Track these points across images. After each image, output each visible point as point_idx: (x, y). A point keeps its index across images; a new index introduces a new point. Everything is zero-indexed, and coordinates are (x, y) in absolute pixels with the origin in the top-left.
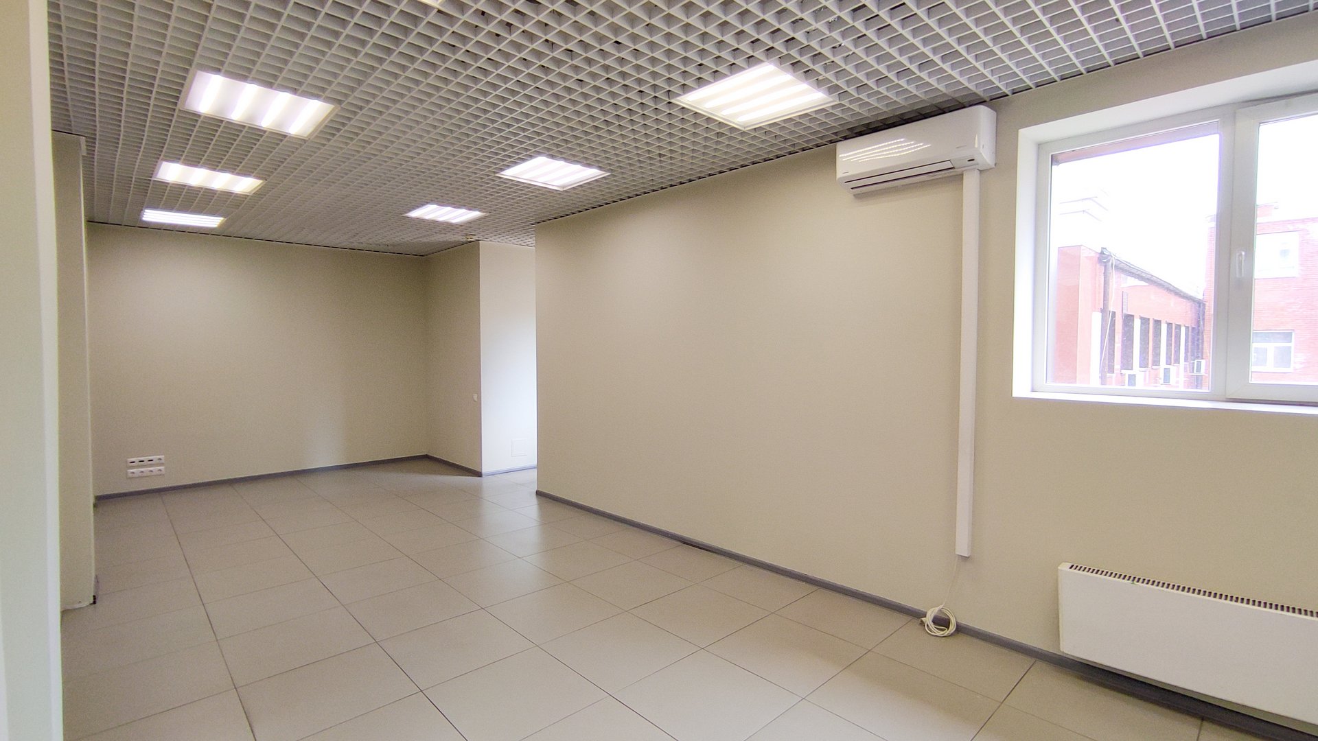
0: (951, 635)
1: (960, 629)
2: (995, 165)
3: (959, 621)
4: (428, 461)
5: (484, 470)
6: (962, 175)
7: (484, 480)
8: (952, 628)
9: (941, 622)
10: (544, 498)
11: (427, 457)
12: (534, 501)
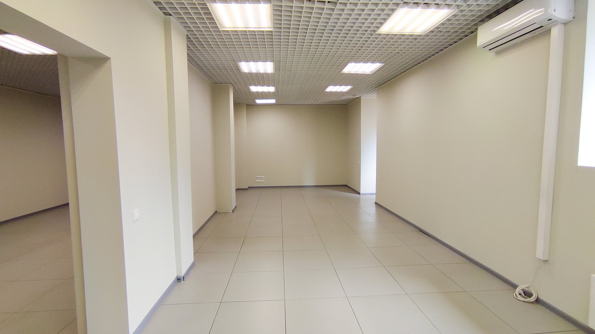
0: (532, 303)
1: (538, 301)
2: (574, 18)
3: (538, 297)
4: (346, 187)
5: (361, 192)
6: (550, 29)
7: (361, 196)
8: (533, 299)
9: (527, 294)
10: (378, 206)
11: (346, 186)
12: (374, 206)
